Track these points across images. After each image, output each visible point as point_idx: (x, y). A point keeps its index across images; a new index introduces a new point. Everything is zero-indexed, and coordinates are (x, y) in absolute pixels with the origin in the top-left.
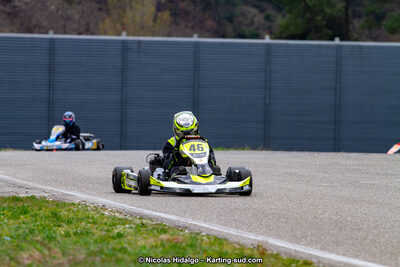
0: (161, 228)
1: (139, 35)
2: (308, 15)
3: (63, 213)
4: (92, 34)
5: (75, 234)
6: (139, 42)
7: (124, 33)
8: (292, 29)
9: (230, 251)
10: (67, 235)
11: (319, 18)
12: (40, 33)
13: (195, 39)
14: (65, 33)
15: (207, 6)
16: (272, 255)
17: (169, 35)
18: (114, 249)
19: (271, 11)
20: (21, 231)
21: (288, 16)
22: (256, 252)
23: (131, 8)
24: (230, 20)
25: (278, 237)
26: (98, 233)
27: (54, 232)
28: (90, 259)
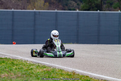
0: (44, 66)
1: (39, 10)
2: (90, 4)
3: (15, 62)
4: (25, 9)
5: (18, 68)
6: (39, 12)
7: (35, 9)
8: (85, 8)
9: (64, 73)
10: (16, 69)
12: (10, 9)
13: (56, 11)
14: (17, 9)
15: (60, 1)
16: (77, 74)
17: (48, 10)
18: (30, 73)
19: (79, 2)
20: (2, 68)
21: (84, 4)
22: (72, 74)
23: (37, 2)
24: (67, 5)
25: (79, 69)
26: (25, 68)
27: (12, 68)
28: (22, 76)
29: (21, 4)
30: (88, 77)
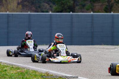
0: (18, 68)
2: (62, 6)
6: (12, 14)
7: (8, 12)
8: (58, 10)
9: (38, 74)
13: (29, 13)
15: (33, 3)
16: (50, 75)
17: (21, 12)
18: (4, 74)
19: (51, 4)
21: (57, 6)
22: (46, 74)
23: (10, 4)
24: (39, 7)
25: (53, 70)
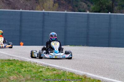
0: (54, 69)
1: (48, 11)
2: (101, 5)
3: (24, 65)
4: (34, 10)
5: (27, 71)
6: (48, 13)
7: (44, 10)
8: (96, 9)
9: (75, 77)
10: (25, 71)
11: (104, 6)
12: (18, 10)
13: (66, 12)
14: (25, 10)
15: (70, 2)
16: (88, 78)
17: (58, 11)
18: (39, 76)
19: (89, 4)
20: (10, 70)
21: (95, 5)
22: (83, 77)
23: (46, 2)
24: (77, 6)
25: (90, 72)
26: (34, 71)
27: (21, 70)
28: (32, 79)
29: (29, 5)
30: (100, 81)
